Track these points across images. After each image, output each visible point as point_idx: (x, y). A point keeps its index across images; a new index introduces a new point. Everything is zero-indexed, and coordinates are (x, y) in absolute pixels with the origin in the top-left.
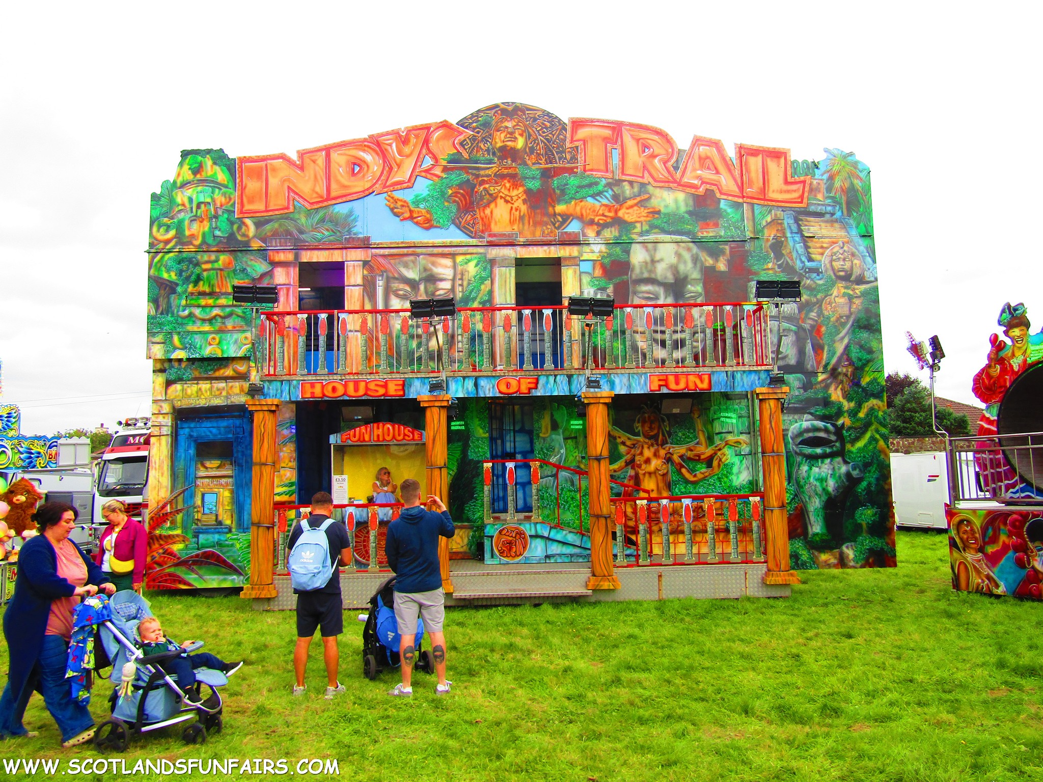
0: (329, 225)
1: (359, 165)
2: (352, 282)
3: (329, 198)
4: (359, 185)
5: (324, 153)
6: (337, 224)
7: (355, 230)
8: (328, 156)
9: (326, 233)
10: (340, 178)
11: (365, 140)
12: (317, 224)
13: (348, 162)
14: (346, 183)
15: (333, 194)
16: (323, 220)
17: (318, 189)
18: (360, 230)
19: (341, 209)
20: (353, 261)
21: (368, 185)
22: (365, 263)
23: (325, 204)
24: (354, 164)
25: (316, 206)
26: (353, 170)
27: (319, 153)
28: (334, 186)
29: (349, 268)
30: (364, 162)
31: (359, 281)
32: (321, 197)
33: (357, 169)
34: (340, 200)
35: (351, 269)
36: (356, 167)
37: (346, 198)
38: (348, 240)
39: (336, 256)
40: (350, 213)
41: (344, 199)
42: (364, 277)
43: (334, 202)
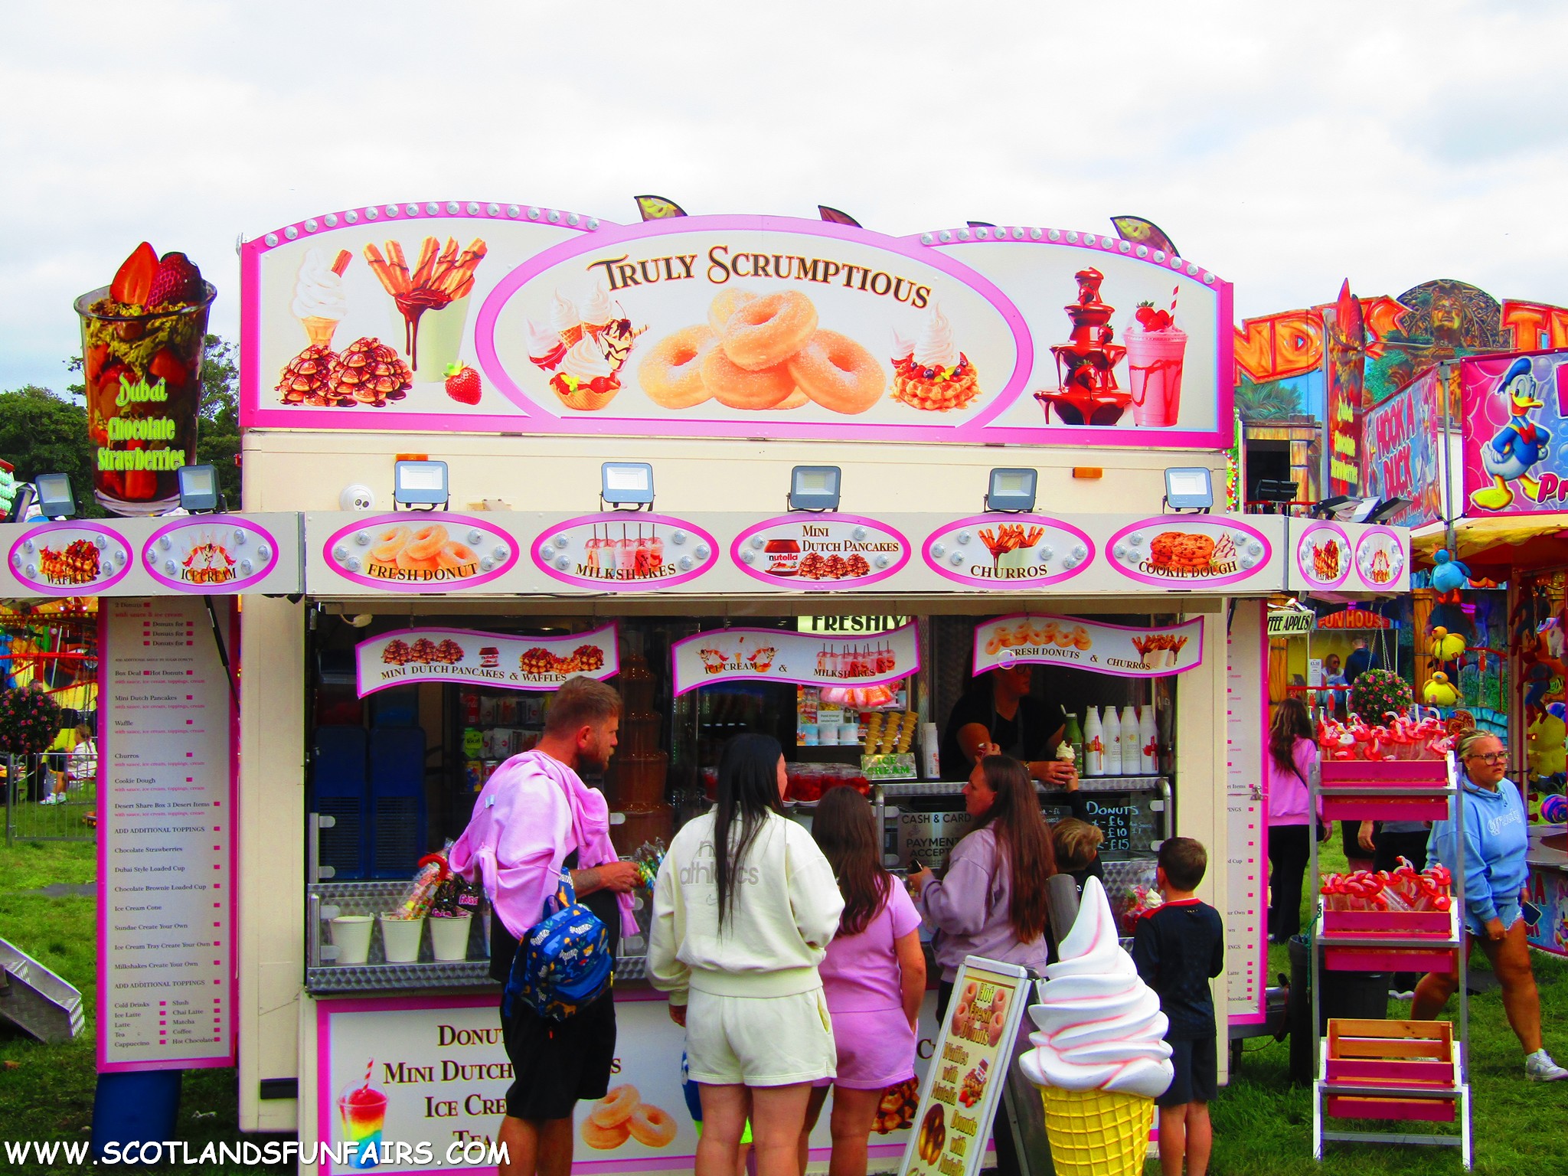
0: (1276, 402)
1: (1303, 339)
2: (1297, 463)
3: (1274, 373)
4: (1303, 361)
5: (1268, 324)
6: (1281, 402)
7: (1299, 407)
8: (1273, 327)
9: (1273, 410)
10: (1284, 352)
11: (1307, 312)
12: (1264, 399)
13: (1291, 335)
14: (1291, 357)
15: (1279, 368)
16: (1268, 396)
17: (1264, 363)
18: (1302, 407)
19: (1285, 385)
20: (1297, 440)
21: (1312, 361)
22: (1310, 443)
23: (1271, 379)
24: (1298, 337)
25: (1262, 381)
26: (1297, 343)
27: (1263, 324)
28: (1279, 360)
29: (1294, 448)
30: (1308, 335)
31: (1303, 462)
32: (1266, 370)
33: (1300, 343)
34: (1285, 376)
35: (1296, 448)
36: (1300, 341)
37: (1290, 373)
38: (1293, 418)
39: (1282, 435)
40: (1294, 389)
41: (1289, 375)
42: (1308, 458)
43: (1279, 377)
